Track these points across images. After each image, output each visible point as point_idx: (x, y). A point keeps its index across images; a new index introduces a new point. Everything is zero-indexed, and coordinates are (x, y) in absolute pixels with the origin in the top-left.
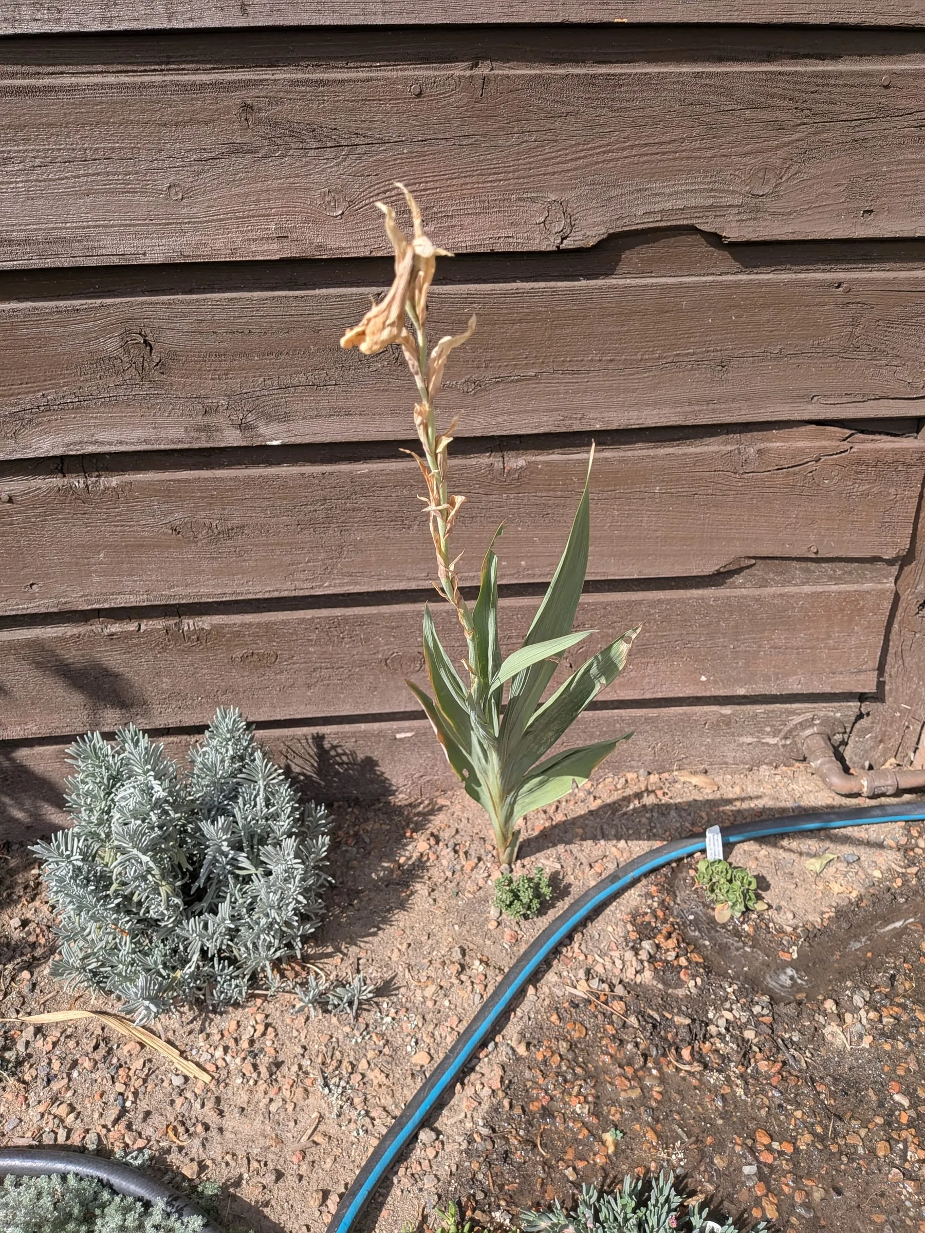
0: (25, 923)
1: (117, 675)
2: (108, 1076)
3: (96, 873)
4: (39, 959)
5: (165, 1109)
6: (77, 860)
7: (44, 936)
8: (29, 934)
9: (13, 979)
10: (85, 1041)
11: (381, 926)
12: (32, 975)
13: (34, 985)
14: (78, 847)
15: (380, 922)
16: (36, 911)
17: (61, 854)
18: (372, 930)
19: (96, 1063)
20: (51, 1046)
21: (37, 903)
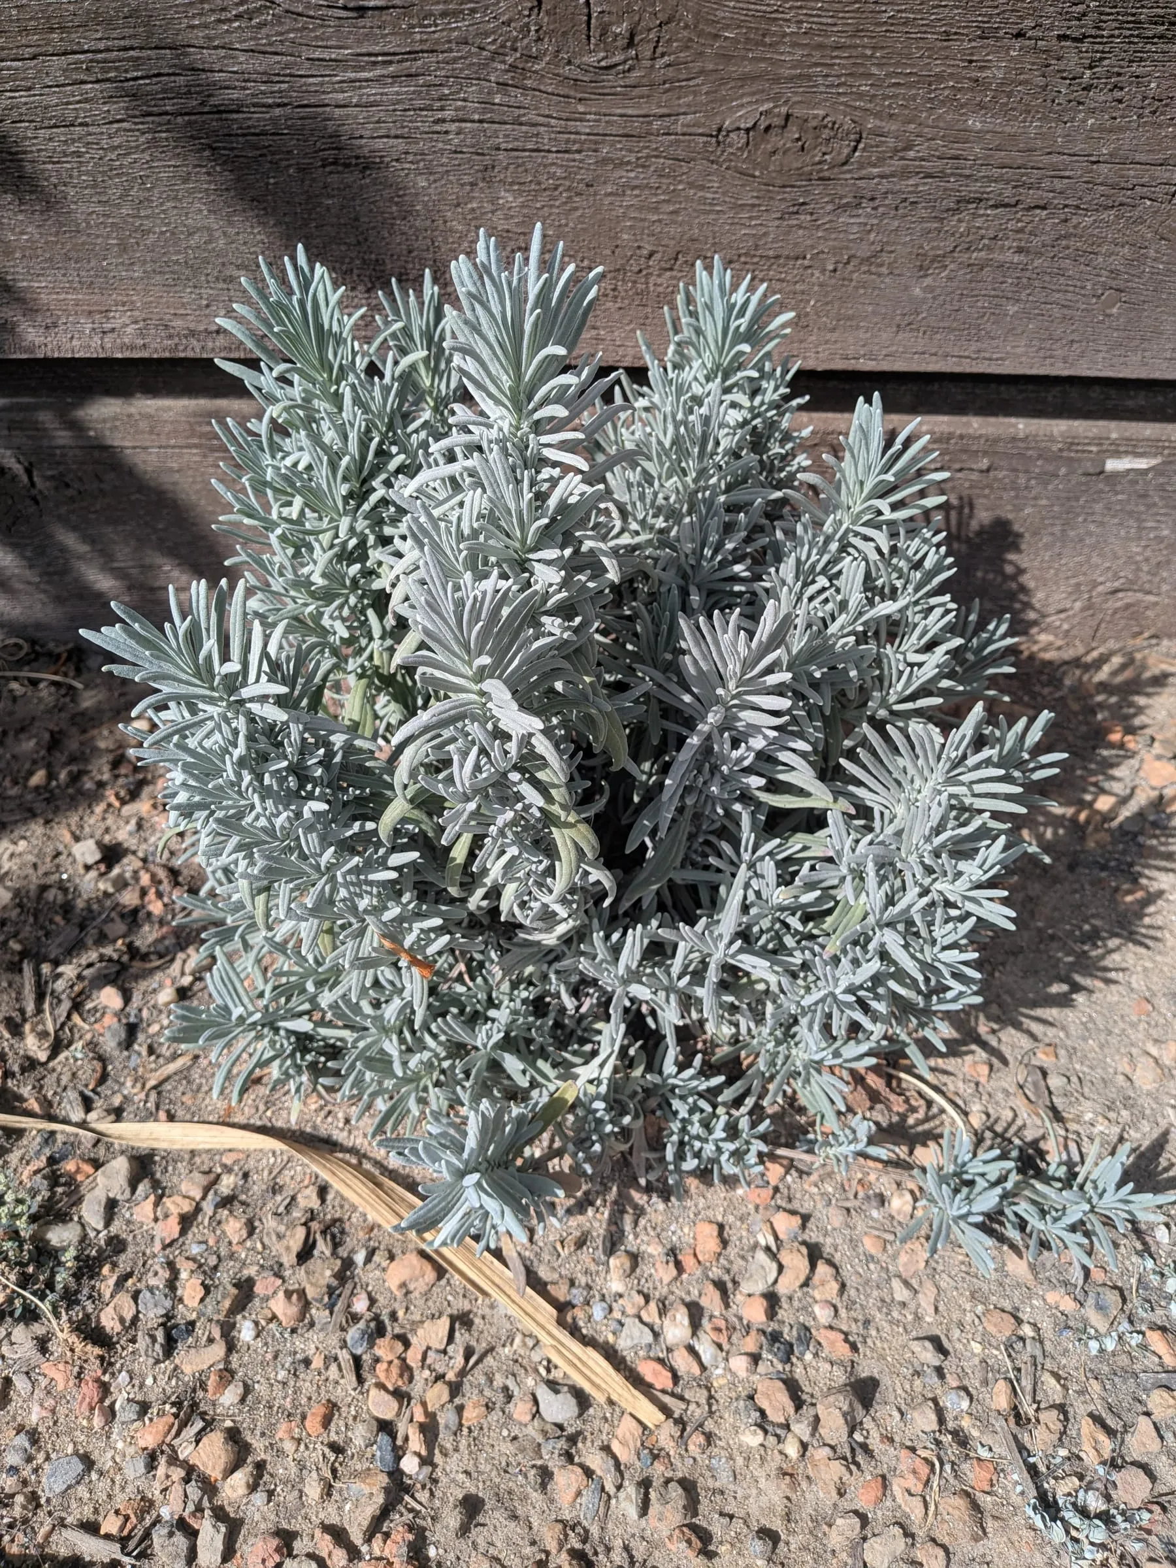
0: (111, 854)
1: (367, 165)
2: (344, 1356)
3: (330, 754)
4: (145, 957)
5: (525, 1498)
6: (263, 699)
7: (159, 895)
8: (121, 884)
9: (77, 1006)
10: (270, 1223)
11: (1078, 978)
12: (127, 998)
13: (132, 1030)
14: (265, 654)
15: (1072, 967)
16: (139, 826)
17: (204, 672)
18: (1057, 988)
19: (306, 1305)
20: (176, 1229)
21: (143, 806)
